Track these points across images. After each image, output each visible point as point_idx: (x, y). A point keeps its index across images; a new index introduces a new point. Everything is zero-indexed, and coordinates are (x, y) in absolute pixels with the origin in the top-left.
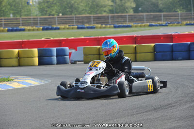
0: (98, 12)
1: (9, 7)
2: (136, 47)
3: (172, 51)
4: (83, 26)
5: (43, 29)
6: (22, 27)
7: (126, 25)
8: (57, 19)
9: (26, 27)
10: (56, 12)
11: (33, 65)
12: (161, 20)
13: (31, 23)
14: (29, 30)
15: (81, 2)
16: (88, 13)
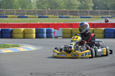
0: (71, 8)
1: (19, 3)
2: (93, 30)
4: (62, 16)
5: (39, 17)
6: (26, 16)
7: (88, 16)
8: (47, 11)
9: (28, 16)
10: (47, 7)
11: (32, 38)
12: (108, 14)
13: (31, 13)
14: (30, 17)
15: (62, 2)
16: (65, 9)
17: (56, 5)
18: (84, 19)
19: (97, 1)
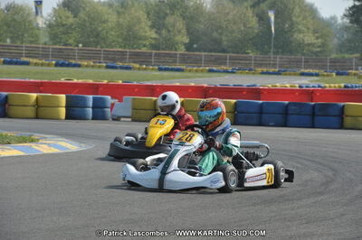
0: (135, 46)
1: (5, 28)
3: (261, 112)
4: (114, 65)
5: (56, 65)
6: (25, 59)
7: (176, 67)
8: (76, 51)
9: (31, 60)
10: (75, 41)
11: (58, 119)
12: (225, 64)
13: (38, 54)
14: (36, 64)
15: (112, 29)
16: (120, 47)
17: (97, 35)
18: (166, 73)
19: (198, 31)
